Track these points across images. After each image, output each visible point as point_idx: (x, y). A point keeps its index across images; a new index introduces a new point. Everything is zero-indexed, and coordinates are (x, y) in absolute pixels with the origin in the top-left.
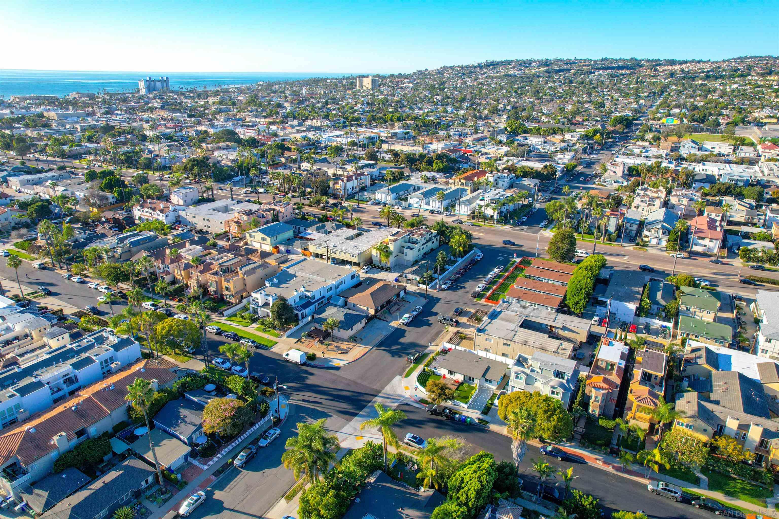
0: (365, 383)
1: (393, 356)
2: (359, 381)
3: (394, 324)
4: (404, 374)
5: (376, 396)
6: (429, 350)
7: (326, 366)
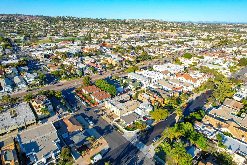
0: (123, 144)
1: (111, 133)
2: (121, 145)
3: (90, 127)
4: (122, 133)
5: (130, 143)
6: (113, 124)
7: (106, 152)
